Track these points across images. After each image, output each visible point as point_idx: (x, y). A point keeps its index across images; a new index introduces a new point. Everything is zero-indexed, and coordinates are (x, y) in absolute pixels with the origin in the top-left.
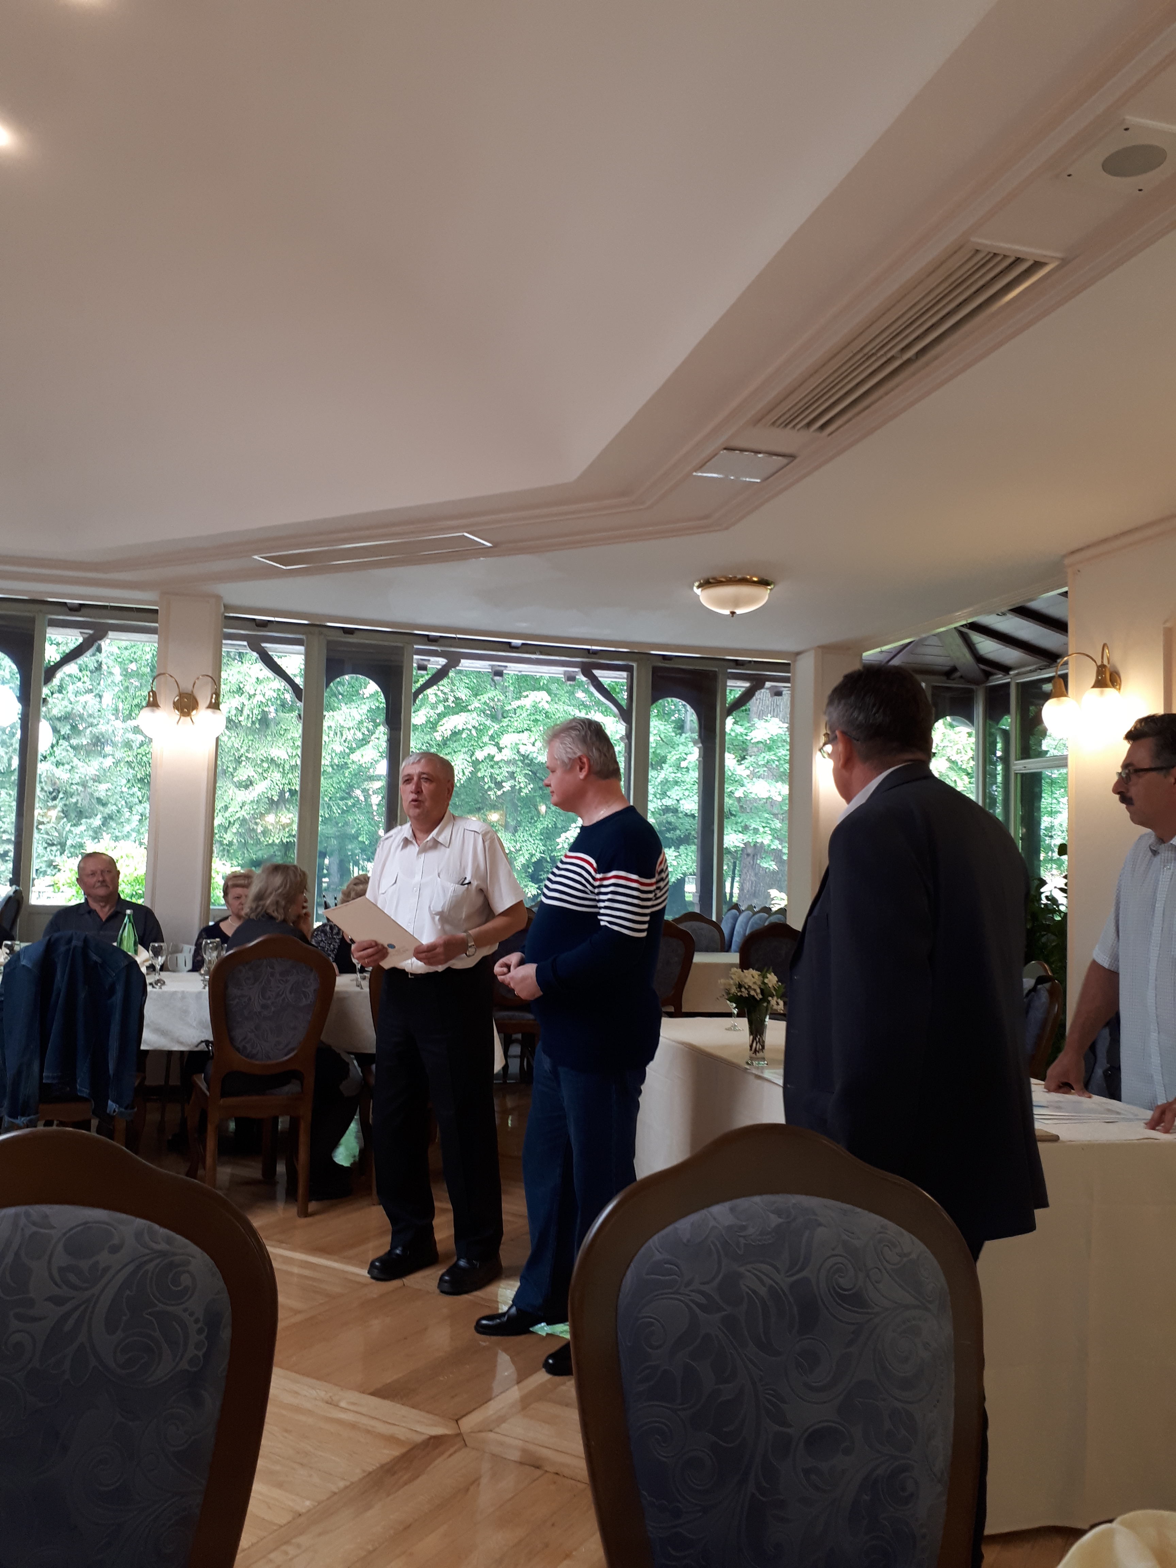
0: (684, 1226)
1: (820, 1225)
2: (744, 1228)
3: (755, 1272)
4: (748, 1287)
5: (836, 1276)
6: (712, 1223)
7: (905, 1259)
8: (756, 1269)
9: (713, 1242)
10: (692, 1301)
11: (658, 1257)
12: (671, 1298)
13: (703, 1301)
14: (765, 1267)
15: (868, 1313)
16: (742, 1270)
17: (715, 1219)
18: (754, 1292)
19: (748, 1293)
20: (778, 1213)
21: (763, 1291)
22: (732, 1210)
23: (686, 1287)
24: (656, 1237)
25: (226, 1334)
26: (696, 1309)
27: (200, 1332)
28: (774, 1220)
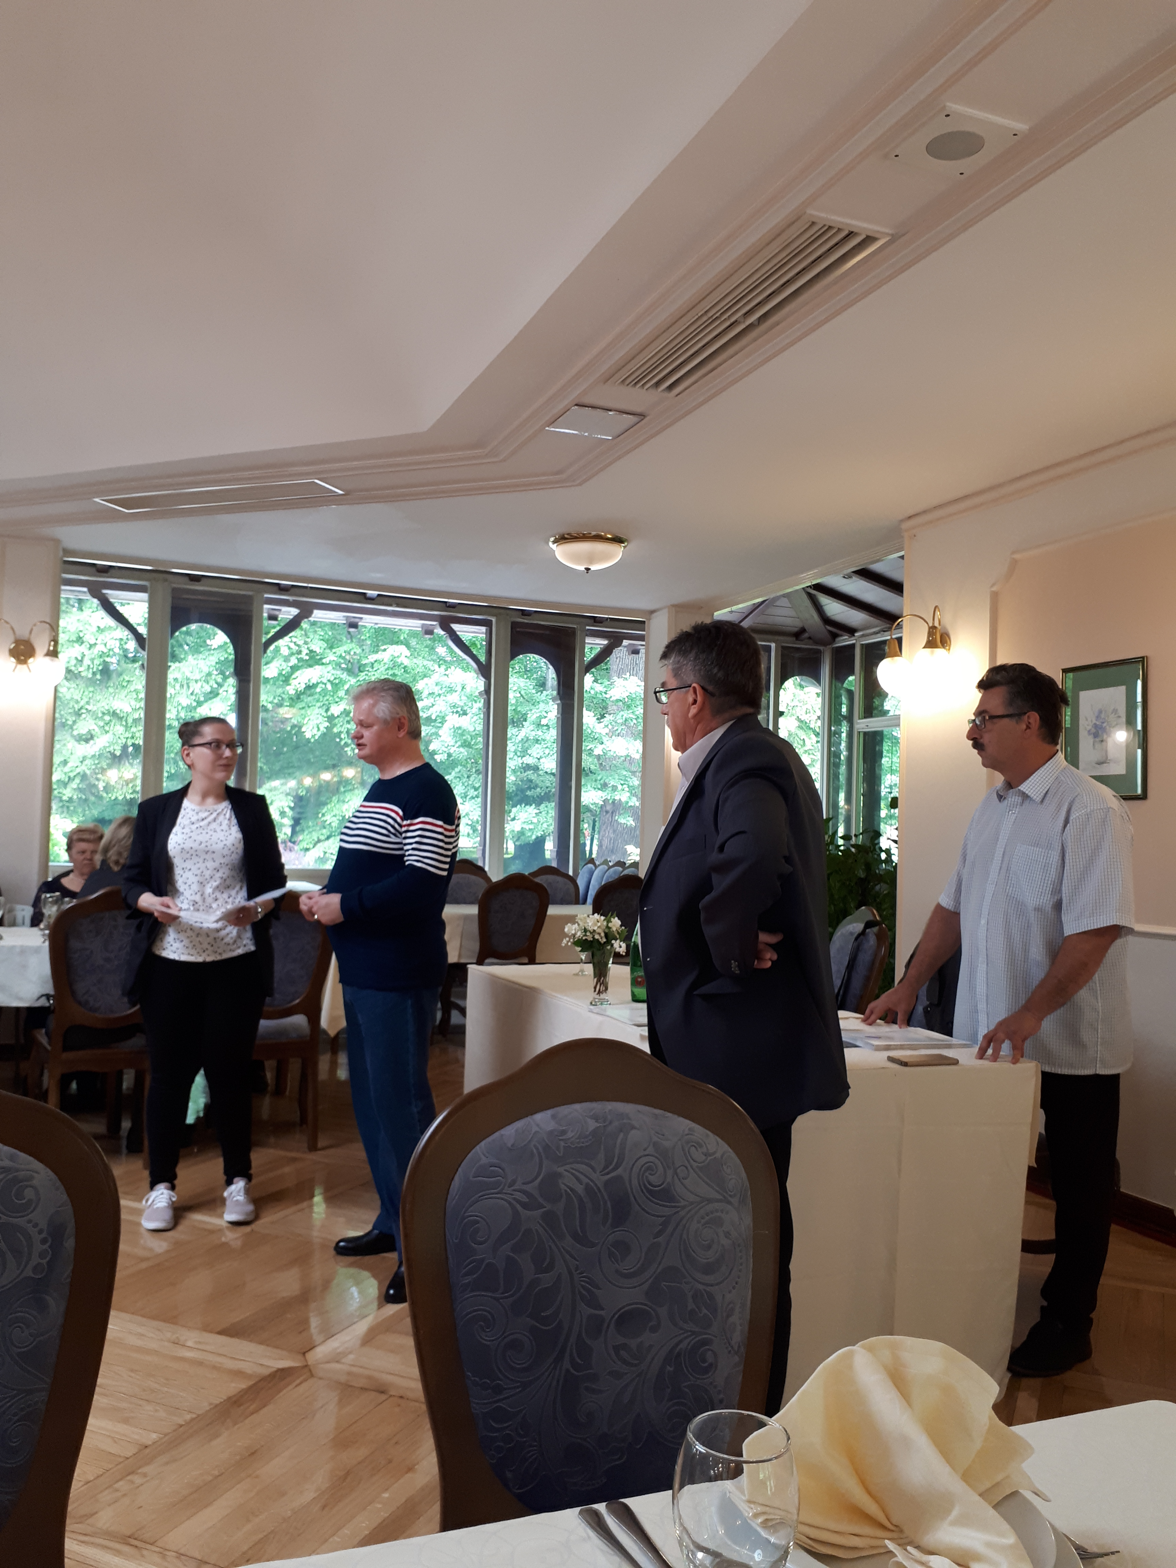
0: (509, 1132)
1: (633, 1127)
2: (564, 1132)
3: (574, 1172)
4: (565, 1185)
5: (647, 1174)
6: (535, 1129)
7: (709, 1158)
8: (575, 1170)
9: (535, 1146)
10: (514, 1199)
11: (484, 1160)
12: (498, 1198)
13: (525, 1199)
14: (583, 1167)
15: (675, 1207)
16: (561, 1170)
17: (538, 1125)
18: (571, 1189)
19: (566, 1191)
20: (596, 1118)
21: (580, 1189)
22: (554, 1117)
23: (509, 1187)
24: (483, 1144)
25: (70, 1243)
26: (518, 1207)
27: (44, 1241)
28: (592, 1125)
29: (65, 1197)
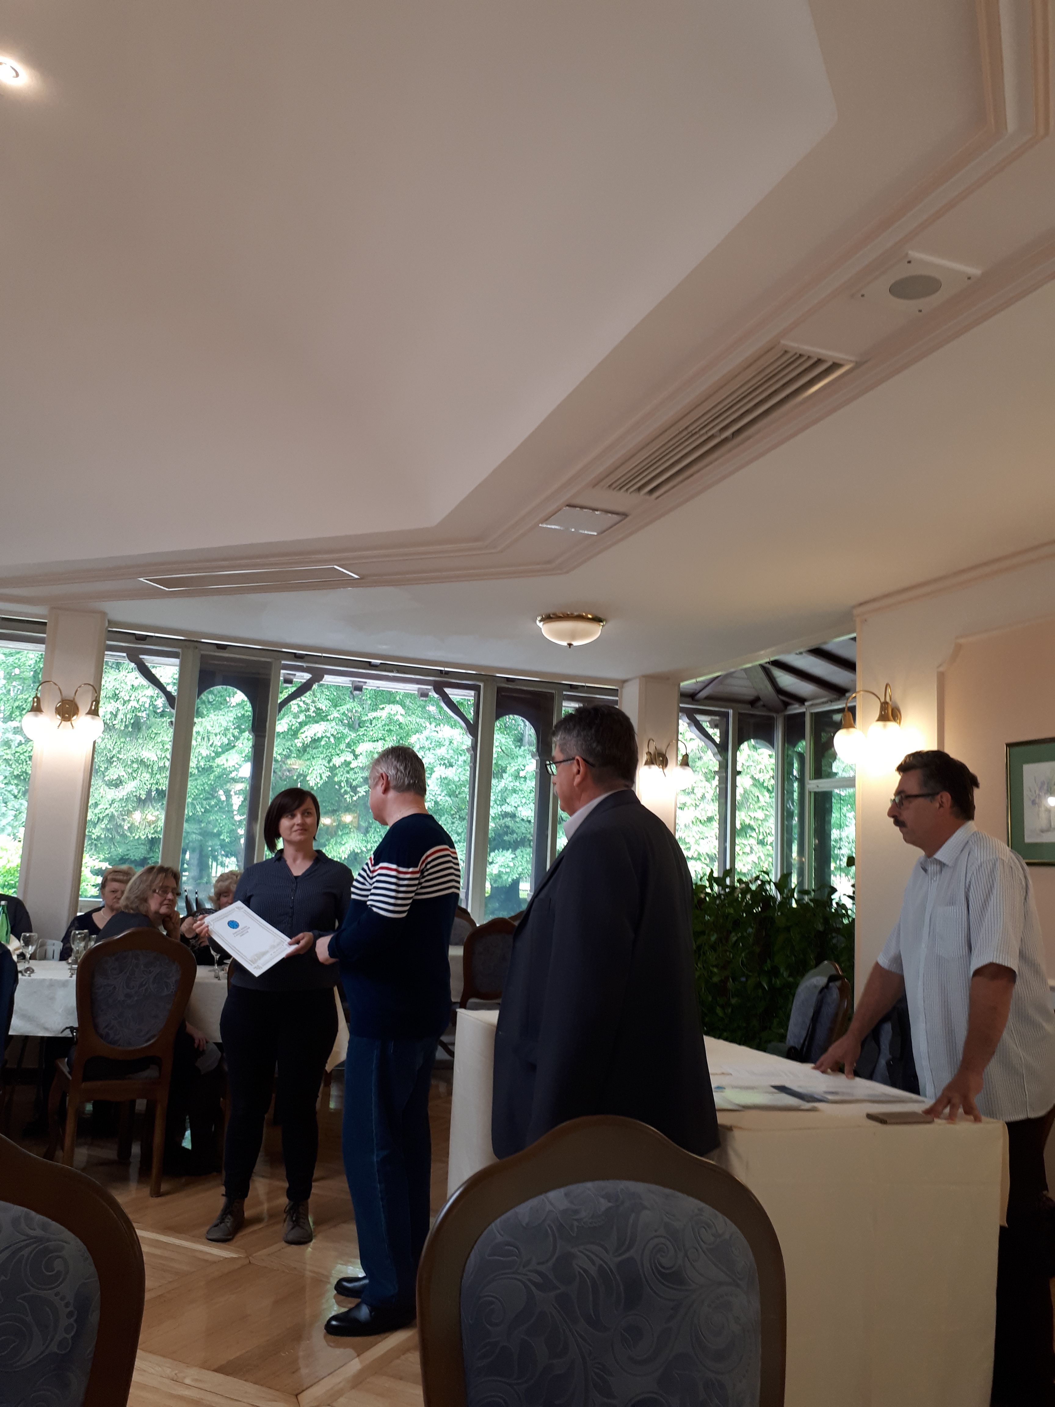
0: (524, 1211)
1: (644, 1207)
2: (577, 1212)
3: (587, 1253)
4: (581, 1268)
5: (658, 1256)
6: (549, 1207)
7: (719, 1240)
8: (587, 1250)
9: (549, 1226)
10: (529, 1280)
11: (500, 1239)
12: (510, 1278)
13: (538, 1279)
14: (595, 1248)
15: (686, 1290)
16: (574, 1250)
17: (551, 1204)
18: (585, 1271)
19: (579, 1273)
20: (608, 1197)
21: (593, 1271)
22: (566, 1195)
23: (524, 1267)
24: (498, 1220)
25: (94, 1317)
26: (533, 1288)
27: (70, 1315)
28: (604, 1204)
29: (92, 1269)
